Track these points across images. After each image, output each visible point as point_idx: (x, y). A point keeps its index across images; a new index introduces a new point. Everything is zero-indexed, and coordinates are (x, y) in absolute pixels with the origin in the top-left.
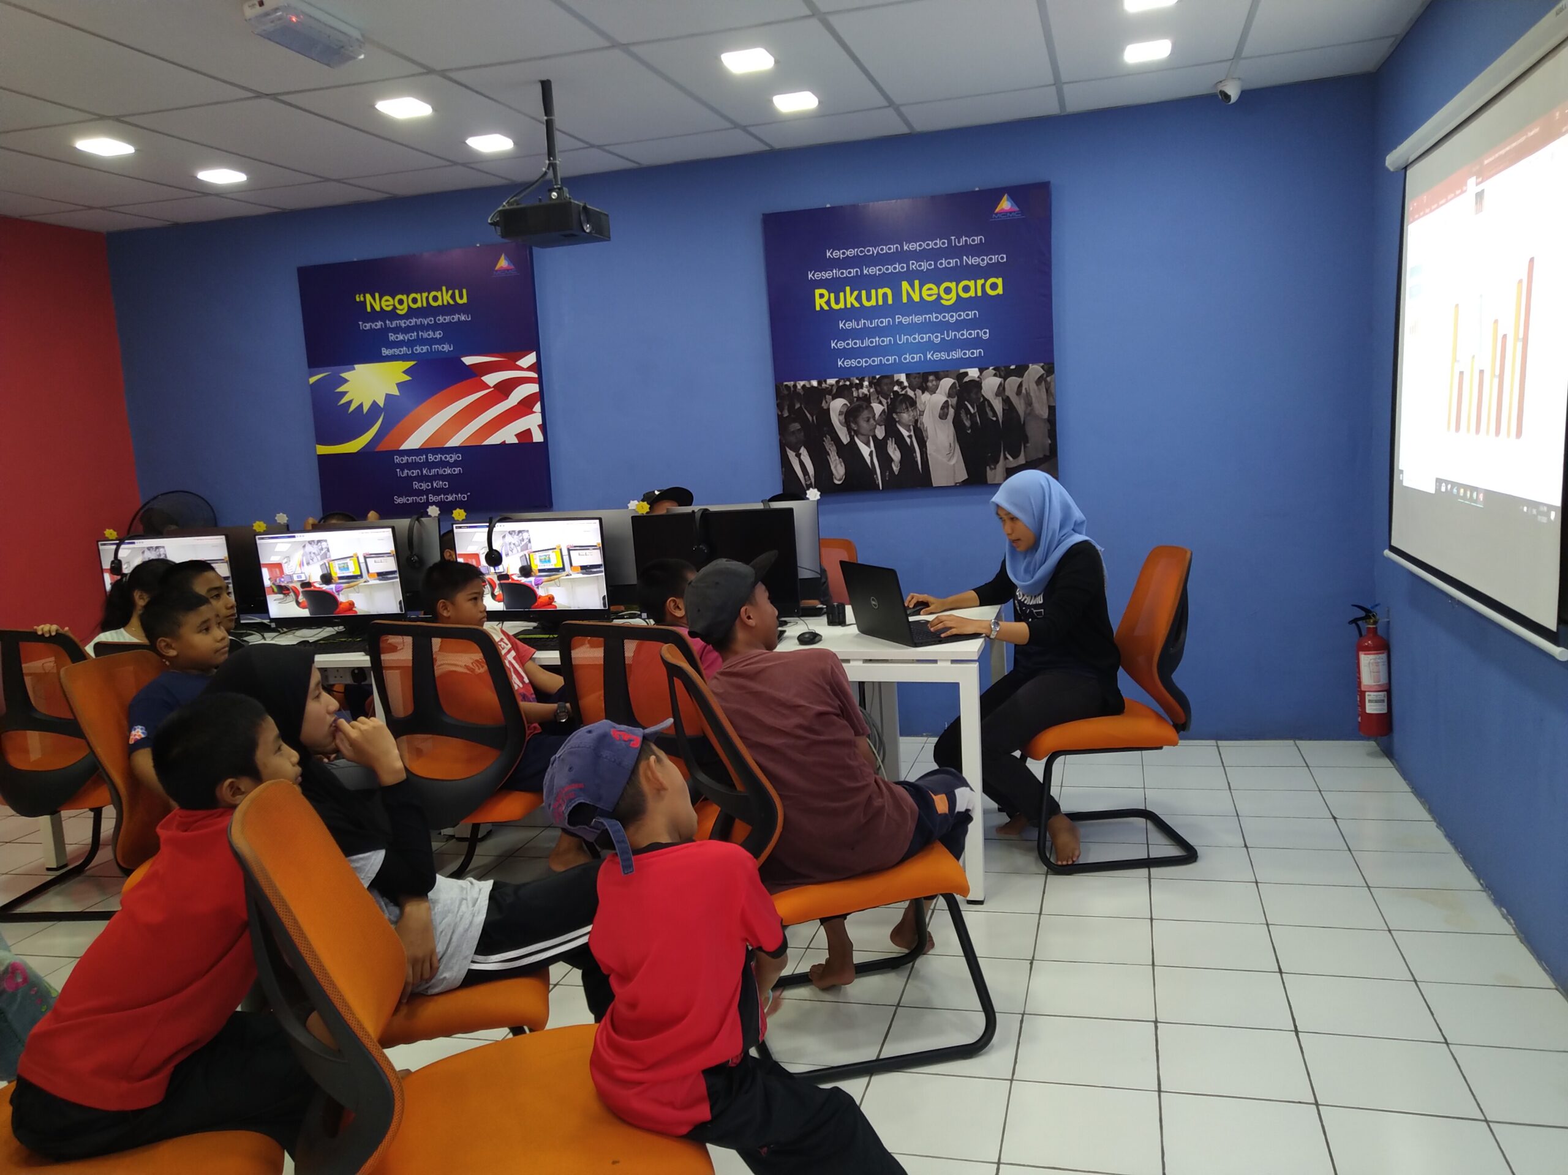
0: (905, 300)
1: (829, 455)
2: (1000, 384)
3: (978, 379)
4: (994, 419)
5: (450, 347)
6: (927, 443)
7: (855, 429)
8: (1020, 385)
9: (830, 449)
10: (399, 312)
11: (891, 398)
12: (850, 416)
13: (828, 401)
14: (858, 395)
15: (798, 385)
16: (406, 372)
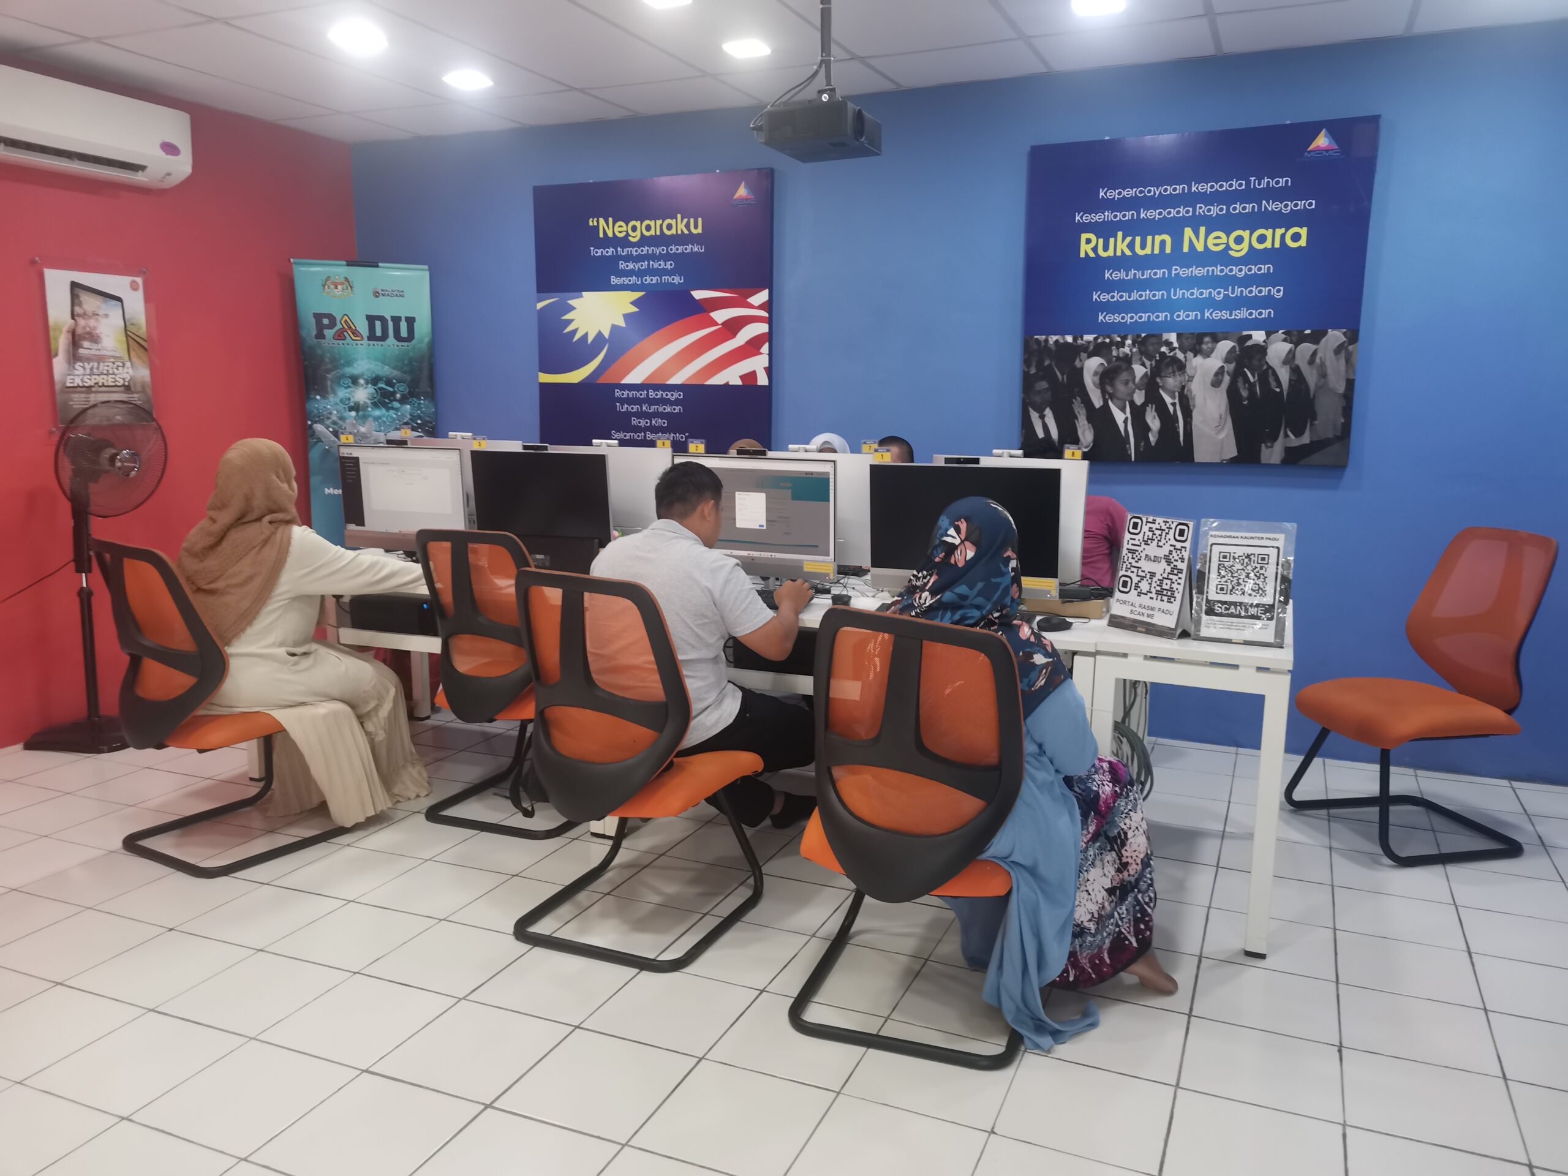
0: (1186, 249)
1: (1078, 420)
2: (1290, 351)
3: (1263, 344)
4: (1278, 390)
5: (681, 280)
6: (1195, 414)
7: (1111, 391)
8: (1315, 353)
9: (1079, 412)
10: (630, 238)
11: (1156, 360)
12: (1106, 378)
13: (1082, 358)
14: (1118, 354)
15: (1050, 339)
16: (633, 303)
